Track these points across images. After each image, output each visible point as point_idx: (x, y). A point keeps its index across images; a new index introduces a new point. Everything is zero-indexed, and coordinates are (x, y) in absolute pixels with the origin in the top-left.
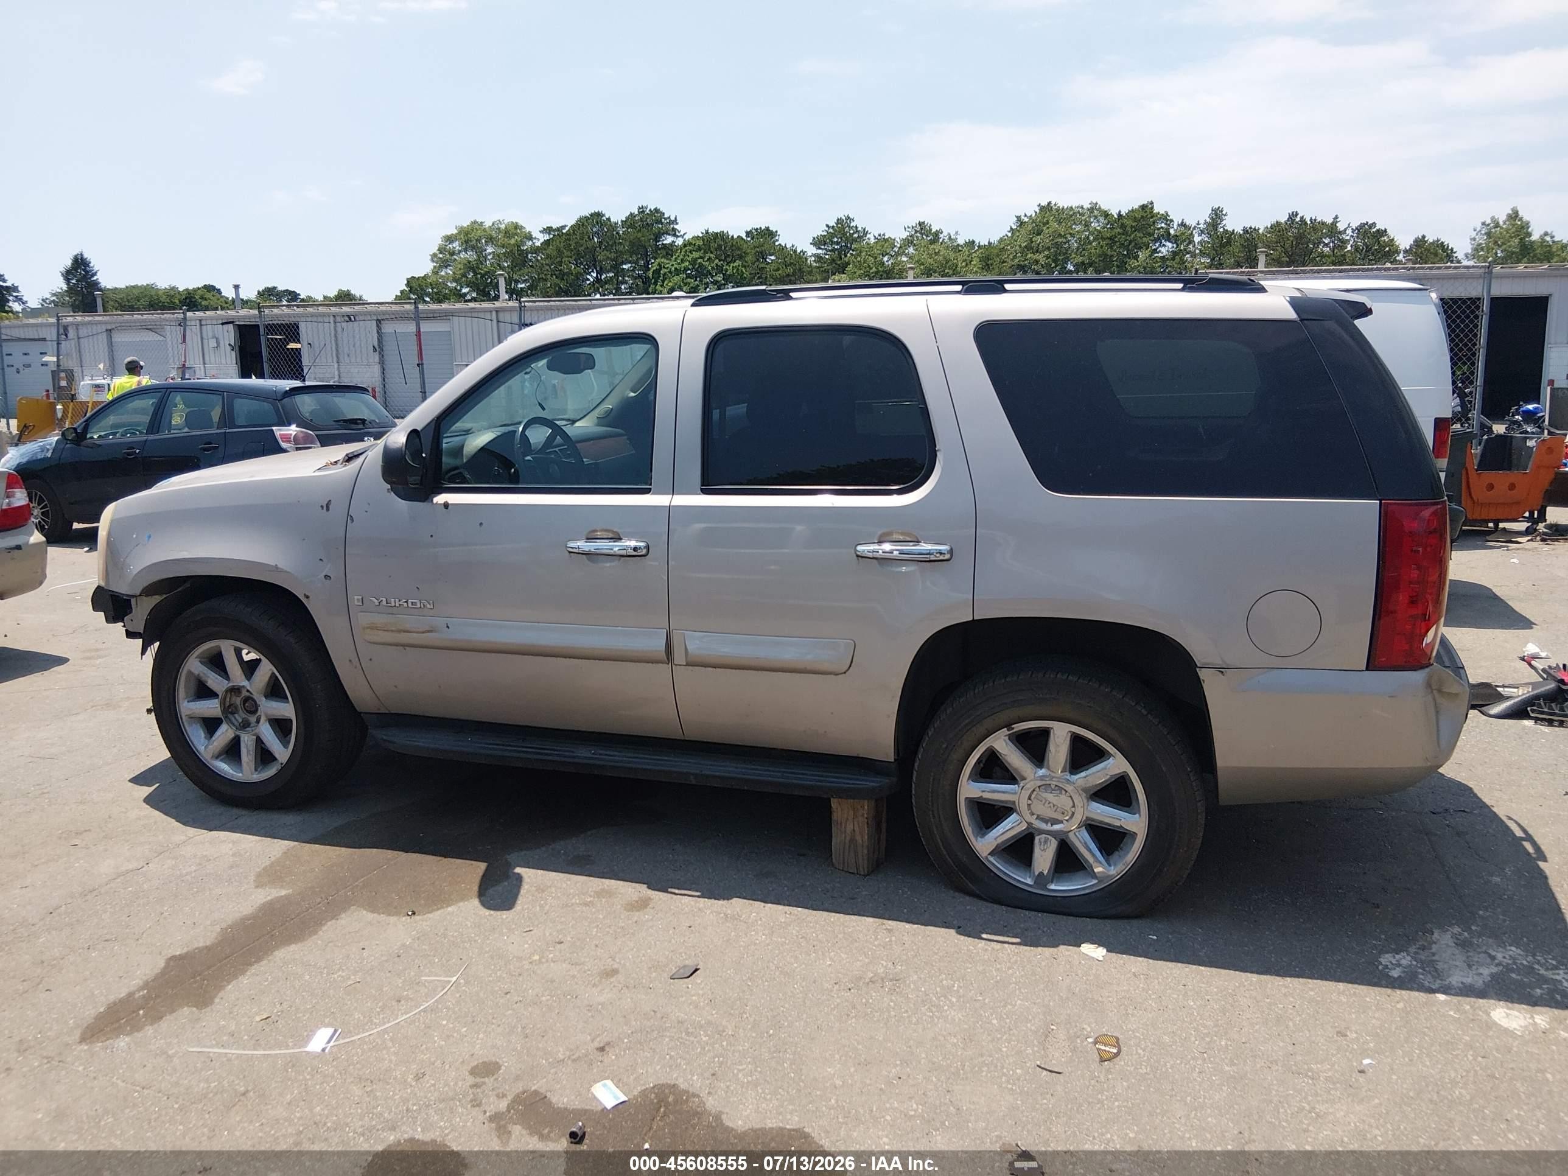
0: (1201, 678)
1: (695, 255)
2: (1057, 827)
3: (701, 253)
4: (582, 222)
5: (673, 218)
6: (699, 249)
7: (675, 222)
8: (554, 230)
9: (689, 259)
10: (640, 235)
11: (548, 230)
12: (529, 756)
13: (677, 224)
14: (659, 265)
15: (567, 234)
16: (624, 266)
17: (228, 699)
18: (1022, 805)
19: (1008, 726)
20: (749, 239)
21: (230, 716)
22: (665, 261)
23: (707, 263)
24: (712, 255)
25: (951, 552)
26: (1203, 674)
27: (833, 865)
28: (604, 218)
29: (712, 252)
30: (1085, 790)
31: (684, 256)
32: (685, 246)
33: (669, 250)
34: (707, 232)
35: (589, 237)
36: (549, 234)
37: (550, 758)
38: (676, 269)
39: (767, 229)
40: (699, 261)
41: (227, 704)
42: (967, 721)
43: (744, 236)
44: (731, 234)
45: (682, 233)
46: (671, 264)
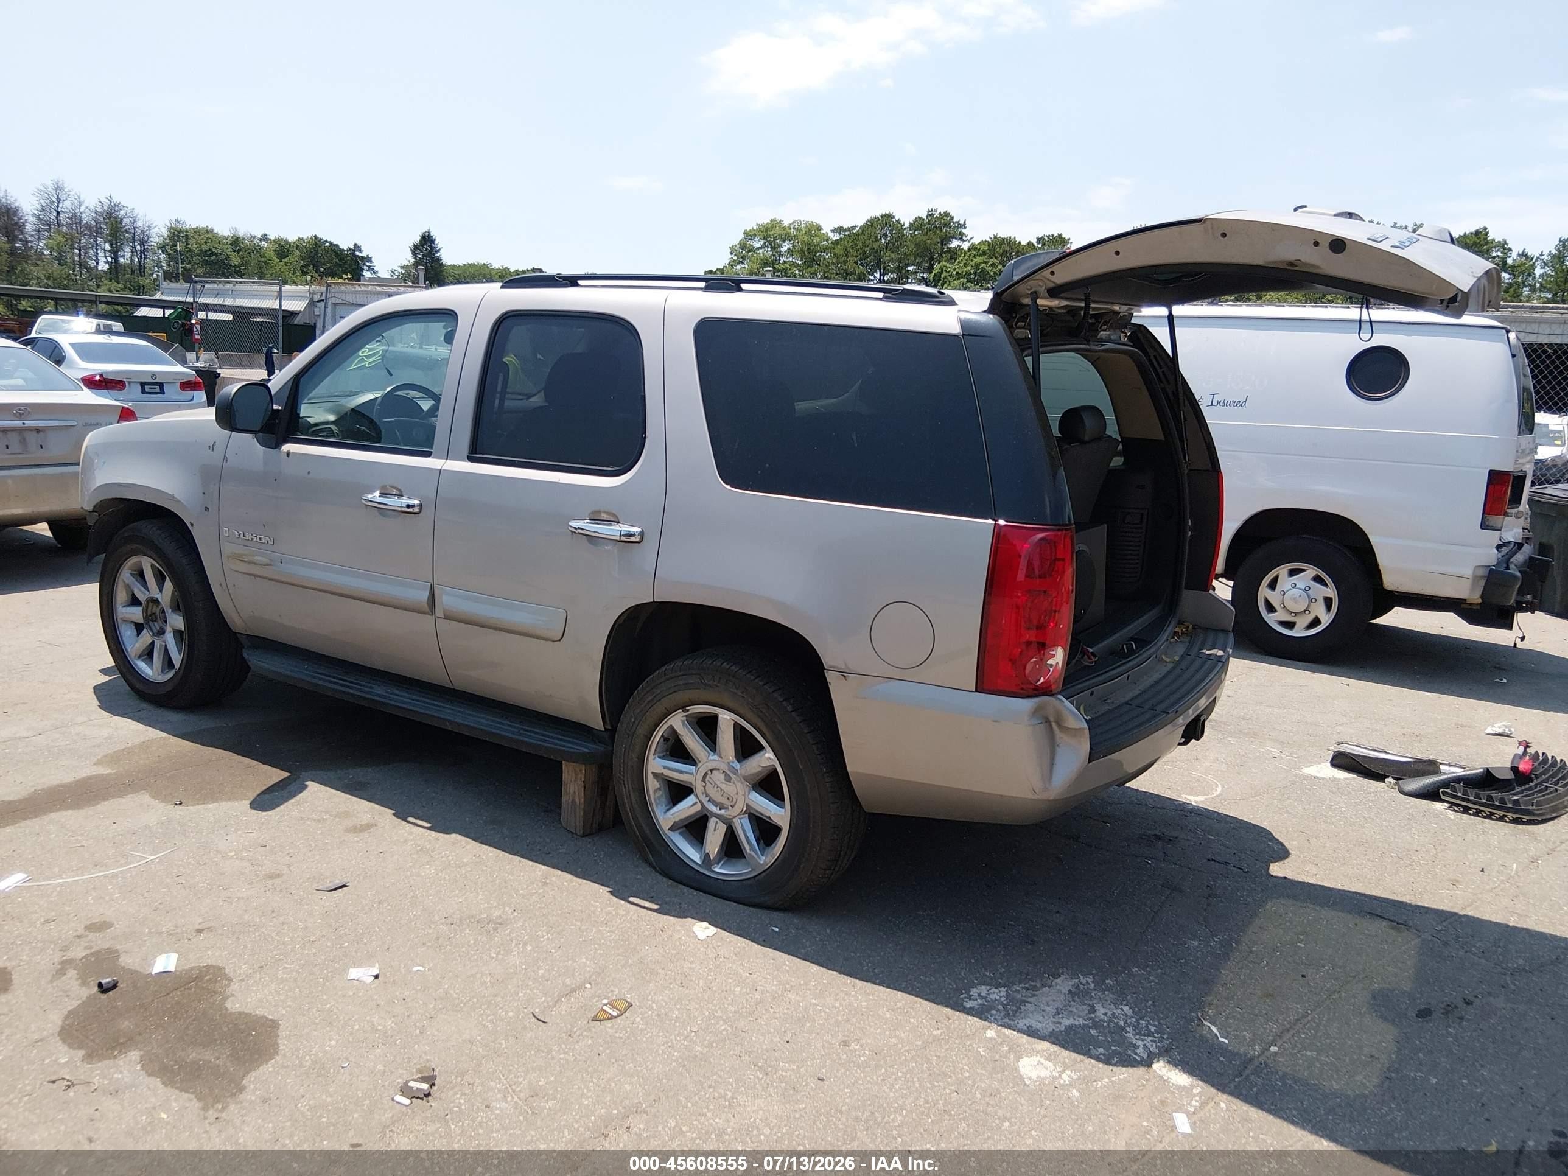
0: (828, 680)
1: (979, 260)
2: (723, 812)
3: (985, 258)
4: (872, 223)
5: (962, 222)
6: (984, 254)
7: (964, 226)
8: (845, 230)
9: (973, 263)
10: (925, 238)
11: (840, 230)
12: (336, 687)
13: (965, 228)
14: (942, 268)
15: (857, 234)
16: (909, 268)
17: (150, 609)
18: (698, 787)
19: (683, 708)
20: (1040, 246)
21: (151, 623)
22: (948, 265)
23: (990, 269)
24: (995, 260)
25: (642, 534)
26: (830, 676)
27: (561, 823)
28: (894, 220)
29: (996, 258)
30: (746, 779)
31: (967, 260)
32: (969, 250)
33: (954, 254)
34: (995, 237)
35: (876, 237)
36: (840, 234)
37: (351, 691)
38: (957, 273)
39: (1060, 236)
40: (983, 265)
41: (149, 613)
42: (650, 698)
43: (1034, 242)
44: (1018, 240)
45: (969, 237)
46: (953, 267)
